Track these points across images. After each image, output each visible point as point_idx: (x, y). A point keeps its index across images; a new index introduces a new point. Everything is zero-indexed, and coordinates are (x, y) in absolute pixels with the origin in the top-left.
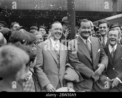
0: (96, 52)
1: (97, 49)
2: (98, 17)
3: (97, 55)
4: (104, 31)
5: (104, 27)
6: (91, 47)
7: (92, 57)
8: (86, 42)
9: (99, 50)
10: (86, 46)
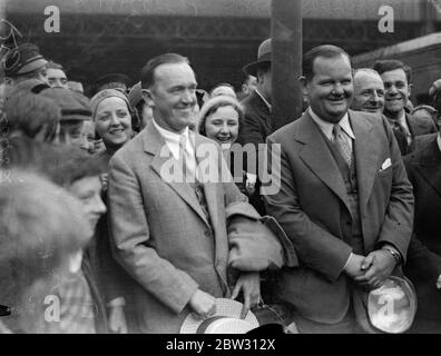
0: (373, 169)
1: (377, 158)
2: (365, 39)
3: (375, 182)
4: (398, 96)
5: (399, 84)
6: (354, 153)
7: (355, 190)
8: (334, 132)
9: (387, 164)
10: (333, 149)
